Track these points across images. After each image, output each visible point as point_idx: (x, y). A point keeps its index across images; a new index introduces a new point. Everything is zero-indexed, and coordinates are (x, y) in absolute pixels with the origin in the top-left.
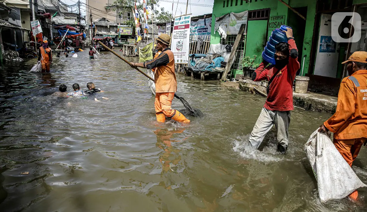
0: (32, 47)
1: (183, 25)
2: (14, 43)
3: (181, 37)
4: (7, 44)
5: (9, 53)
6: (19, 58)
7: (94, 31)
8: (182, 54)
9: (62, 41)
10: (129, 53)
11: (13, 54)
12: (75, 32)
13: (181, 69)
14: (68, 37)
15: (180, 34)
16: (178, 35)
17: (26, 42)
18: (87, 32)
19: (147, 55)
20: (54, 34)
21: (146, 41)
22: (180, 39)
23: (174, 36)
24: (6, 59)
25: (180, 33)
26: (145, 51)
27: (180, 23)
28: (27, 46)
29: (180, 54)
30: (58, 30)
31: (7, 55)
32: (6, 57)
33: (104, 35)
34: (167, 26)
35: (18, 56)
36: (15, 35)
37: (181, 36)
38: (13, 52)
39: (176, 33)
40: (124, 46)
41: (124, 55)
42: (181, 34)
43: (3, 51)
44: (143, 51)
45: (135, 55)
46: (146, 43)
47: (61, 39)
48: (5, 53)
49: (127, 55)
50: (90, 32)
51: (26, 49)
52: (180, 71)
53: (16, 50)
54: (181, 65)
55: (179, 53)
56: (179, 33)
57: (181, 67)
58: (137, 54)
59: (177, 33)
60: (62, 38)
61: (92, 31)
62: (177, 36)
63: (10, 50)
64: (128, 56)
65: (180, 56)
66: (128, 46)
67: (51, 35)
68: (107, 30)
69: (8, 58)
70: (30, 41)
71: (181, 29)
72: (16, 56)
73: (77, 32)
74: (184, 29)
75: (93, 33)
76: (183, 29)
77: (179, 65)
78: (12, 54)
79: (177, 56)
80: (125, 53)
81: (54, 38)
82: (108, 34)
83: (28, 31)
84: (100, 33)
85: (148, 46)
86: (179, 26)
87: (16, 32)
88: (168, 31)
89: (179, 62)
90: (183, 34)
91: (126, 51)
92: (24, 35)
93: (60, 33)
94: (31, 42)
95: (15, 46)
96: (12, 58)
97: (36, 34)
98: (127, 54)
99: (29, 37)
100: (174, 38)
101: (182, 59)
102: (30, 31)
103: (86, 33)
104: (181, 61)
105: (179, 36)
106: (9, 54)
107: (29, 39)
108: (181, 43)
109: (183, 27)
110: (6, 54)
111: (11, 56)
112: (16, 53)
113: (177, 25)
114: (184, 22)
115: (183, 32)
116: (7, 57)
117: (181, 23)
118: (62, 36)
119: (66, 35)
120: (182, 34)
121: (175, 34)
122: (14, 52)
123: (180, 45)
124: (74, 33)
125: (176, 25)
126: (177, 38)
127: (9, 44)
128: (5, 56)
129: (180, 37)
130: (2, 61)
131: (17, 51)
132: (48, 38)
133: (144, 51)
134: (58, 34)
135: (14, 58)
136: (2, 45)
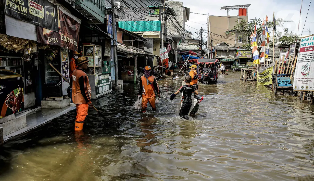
0: (159, 71)
1: (311, 47)
3: (308, 61)
4: (140, 69)
7: (214, 55)
8: (309, 80)
9: (185, 65)
10: (246, 77)
12: (196, 56)
13: (306, 97)
14: (190, 61)
15: (307, 57)
16: (304, 58)
17: (155, 66)
18: (208, 56)
19: (265, 80)
20: (178, 58)
21: (265, 65)
22: (307, 63)
23: (300, 59)
25: (306, 55)
26: (264, 75)
27: (307, 44)
28: (155, 70)
29: (306, 80)
30: (182, 55)
33: (223, 59)
34: (291, 49)
36: (147, 61)
37: (308, 59)
39: (301, 56)
40: (242, 69)
41: (241, 79)
42: (308, 57)
43: (137, 75)
44: (261, 76)
45: (253, 79)
46: (265, 67)
47: (184, 64)
48: (138, 76)
50: (210, 56)
51: (154, 72)
52: (305, 99)
54: (306, 92)
55: (305, 79)
56: (305, 55)
57: (306, 94)
58: (255, 78)
59: (303, 55)
60: (185, 62)
61: (212, 55)
62: (303, 59)
63: (142, 73)
64: (246, 80)
65: (305, 82)
66: (246, 70)
67: (176, 60)
68: (226, 54)
71: (309, 51)
73: (198, 57)
74: (312, 50)
75: (213, 57)
76: (311, 50)
77: (304, 93)
79: (301, 82)
80: (243, 76)
81: (178, 63)
82: (227, 58)
83: (157, 57)
84: (219, 57)
85: (267, 70)
86: (307, 47)
87: (148, 58)
88: (292, 54)
89: (305, 89)
90: (311, 57)
91: (243, 75)
92: (154, 60)
93: (183, 57)
94: (159, 66)
97: (163, 59)
99: (157, 62)
100: (300, 61)
101: (308, 85)
102: (159, 57)
103: (206, 57)
104: (307, 87)
105: (306, 59)
107: (157, 64)
108: (307, 67)
109: (311, 49)
113: (303, 47)
114: (313, 42)
115: (311, 55)
117: (308, 44)
118: (185, 61)
119: (189, 59)
120: (310, 57)
121: (301, 57)
123: (306, 69)
124: (195, 58)
125: (302, 47)
126: (303, 61)
127: (142, 68)
128: (138, 78)
129: (306, 61)
130: (135, 83)
132: (173, 63)
133: (262, 76)
134: (182, 59)
136: (136, 69)
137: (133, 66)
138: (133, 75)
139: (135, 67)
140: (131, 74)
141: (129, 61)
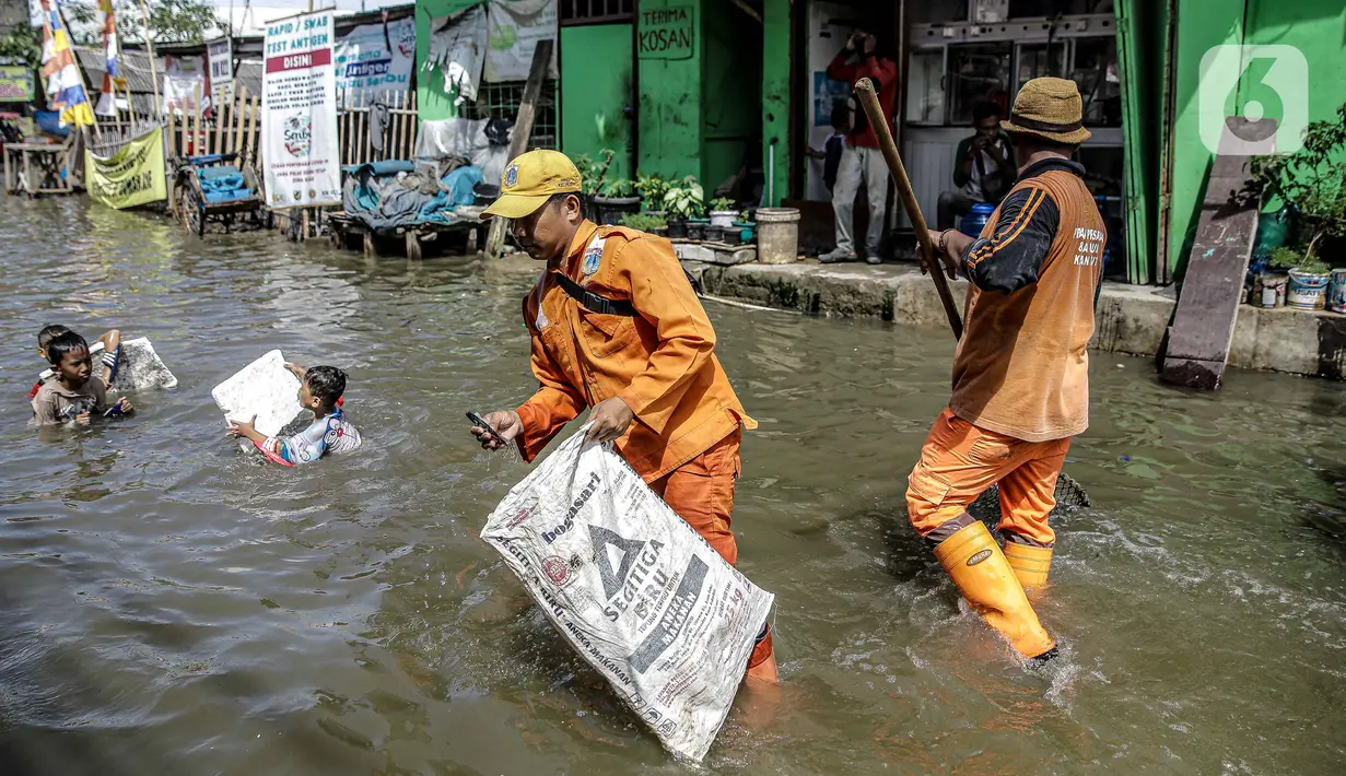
1: (304, 54)
3: (300, 102)
8: (314, 167)
10: (37, 183)
13: (314, 227)
15: (294, 89)
16: (286, 94)
19: (129, 184)
21: (123, 127)
22: (299, 109)
23: (271, 98)
25: (293, 83)
26: (121, 166)
27: (288, 45)
29: (305, 168)
34: (212, 60)
37: (300, 95)
39: (276, 85)
41: (12, 192)
42: (299, 89)
44: (109, 169)
45: (70, 189)
46: (123, 132)
49: (33, 192)
52: (312, 234)
54: (311, 209)
55: (299, 164)
56: (287, 83)
57: (312, 217)
58: (77, 182)
59: (280, 84)
62: (283, 97)
64: (38, 196)
65: (303, 177)
66: (28, 152)
71: (298, 67)
74: (309, 66)
76: (305, 67)
77: (305, 213)
79: (291, 178)
80: (18, 180)
85: (135, 147)
86: (289, 56)
88: (221, 78)
89: (305, 201)
90: (309, 88)
91: (21, 175)
98: (32, 186)
100: (272, 105)
101: (314, 186)
104: (312, 194)
105: (293, 96)
108: (303, 125)
109: (306, 60)
113: (277, 54)
114: (306, 39)
115: (307, 81)
117: (293, 46)
120: (305, 89)
121: (273, 89)
123: (298, 131)
125: (272, 55)
126: (283, 104)
129: (294, 102)
133: (113, 169)
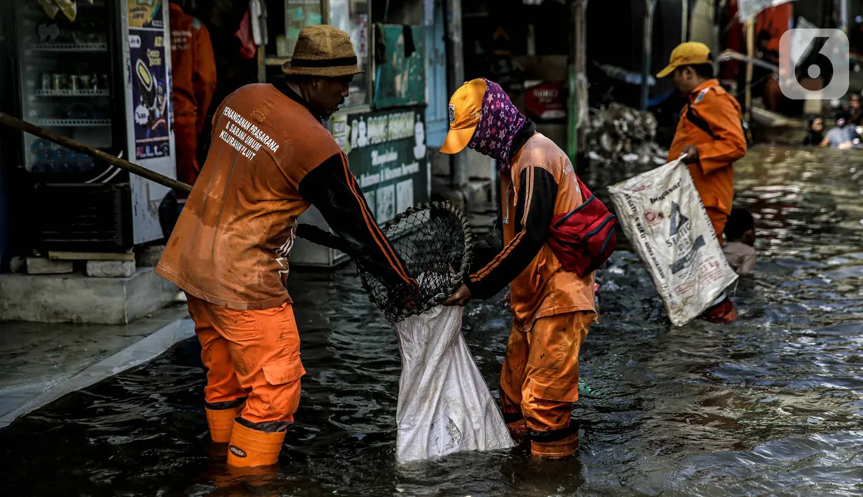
2: (636, 67)
4: (604, 73)
5: (609, 120)
6: (655, 146)
11: (631, 126)
24: (593, 155)
31: (597, 134)
32: (594, 142)
35: (648, 138)
36: (649, 24)
38: (628, 116)
43: (583, 112)
48: (591, 120)
53: (646, 102)
63: (616, 106)
69: (601, 152)
70: (722, 49)
72: (639, 136)
78: (621, 126)
92: (695, 21)
94: (728, 55)
95: (644, 79)
96: (619, 147)
97: (758, 8)
99: (716, 30)
106: (608, 128)
107: (716, 40)
110: (592, 127)
111: (615, 138)
112: (644, 118)
116: (599, 142)
122: (635, 117)
127: (612, 70)
128: (589, 137)
131: (651, 109)
135: (628, 147)
136: (581, 77)
137: (561, 60)
138: (561, 114)
139: (572, 60)
140: (544, 107)
141: (531, 28)
